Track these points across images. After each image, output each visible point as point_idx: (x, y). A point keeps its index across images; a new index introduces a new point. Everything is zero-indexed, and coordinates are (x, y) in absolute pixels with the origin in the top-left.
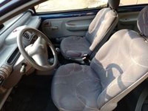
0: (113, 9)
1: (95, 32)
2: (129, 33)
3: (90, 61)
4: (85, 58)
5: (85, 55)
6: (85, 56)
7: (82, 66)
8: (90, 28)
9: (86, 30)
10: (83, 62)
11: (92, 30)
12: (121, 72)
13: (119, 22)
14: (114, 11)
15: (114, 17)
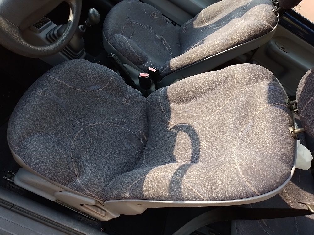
0: (278, 6)
1: (207, 31)
2: (270, 85)
3: (153, 88)
4: (147, 75)
5: (150, 69)
6: (149, 72)
7: (129, 88)
8: (202, 14)
9: (193, 13)
10: (137, 82)
11: (202, 22)
12: (195, 159)
13: (268, 44)
14: (276, 13)
15: (268, 25)
